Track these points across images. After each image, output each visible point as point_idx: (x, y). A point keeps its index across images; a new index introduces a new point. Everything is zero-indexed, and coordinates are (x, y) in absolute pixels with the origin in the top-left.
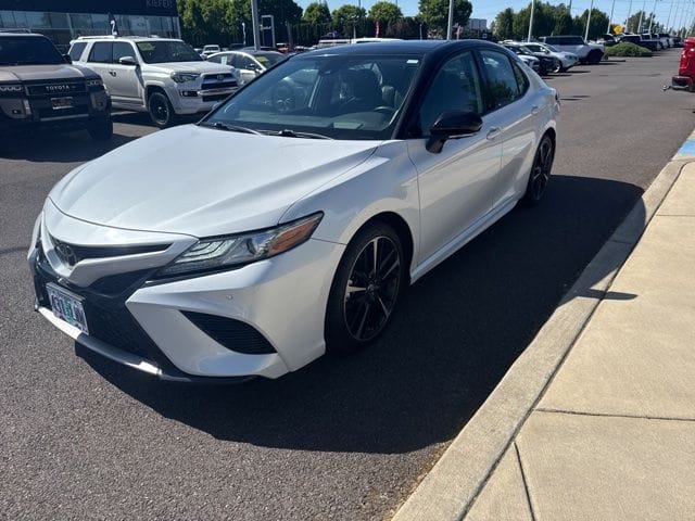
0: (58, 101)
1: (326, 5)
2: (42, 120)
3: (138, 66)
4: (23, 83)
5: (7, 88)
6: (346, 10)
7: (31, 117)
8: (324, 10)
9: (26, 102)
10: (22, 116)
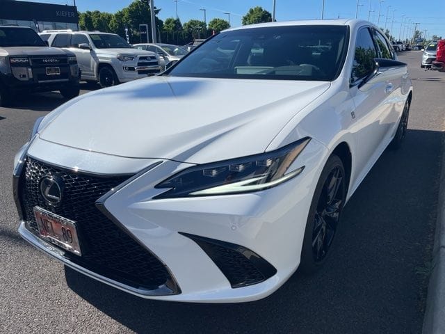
0: (50, 70)
1: (178, 20)
2: (40, 82)
3: (91, 50)
4: (28, 57)
5: (17, 60)
6: (193, 23)
7: (33, 79)
8: (177, 22)
9: (30, 70)
10: (26, 79)
